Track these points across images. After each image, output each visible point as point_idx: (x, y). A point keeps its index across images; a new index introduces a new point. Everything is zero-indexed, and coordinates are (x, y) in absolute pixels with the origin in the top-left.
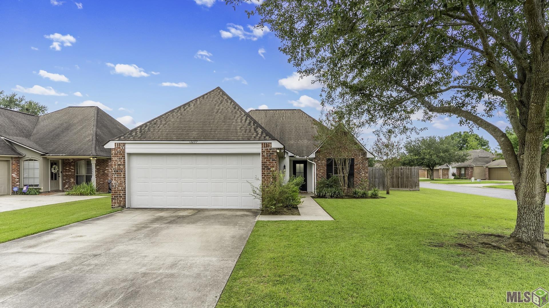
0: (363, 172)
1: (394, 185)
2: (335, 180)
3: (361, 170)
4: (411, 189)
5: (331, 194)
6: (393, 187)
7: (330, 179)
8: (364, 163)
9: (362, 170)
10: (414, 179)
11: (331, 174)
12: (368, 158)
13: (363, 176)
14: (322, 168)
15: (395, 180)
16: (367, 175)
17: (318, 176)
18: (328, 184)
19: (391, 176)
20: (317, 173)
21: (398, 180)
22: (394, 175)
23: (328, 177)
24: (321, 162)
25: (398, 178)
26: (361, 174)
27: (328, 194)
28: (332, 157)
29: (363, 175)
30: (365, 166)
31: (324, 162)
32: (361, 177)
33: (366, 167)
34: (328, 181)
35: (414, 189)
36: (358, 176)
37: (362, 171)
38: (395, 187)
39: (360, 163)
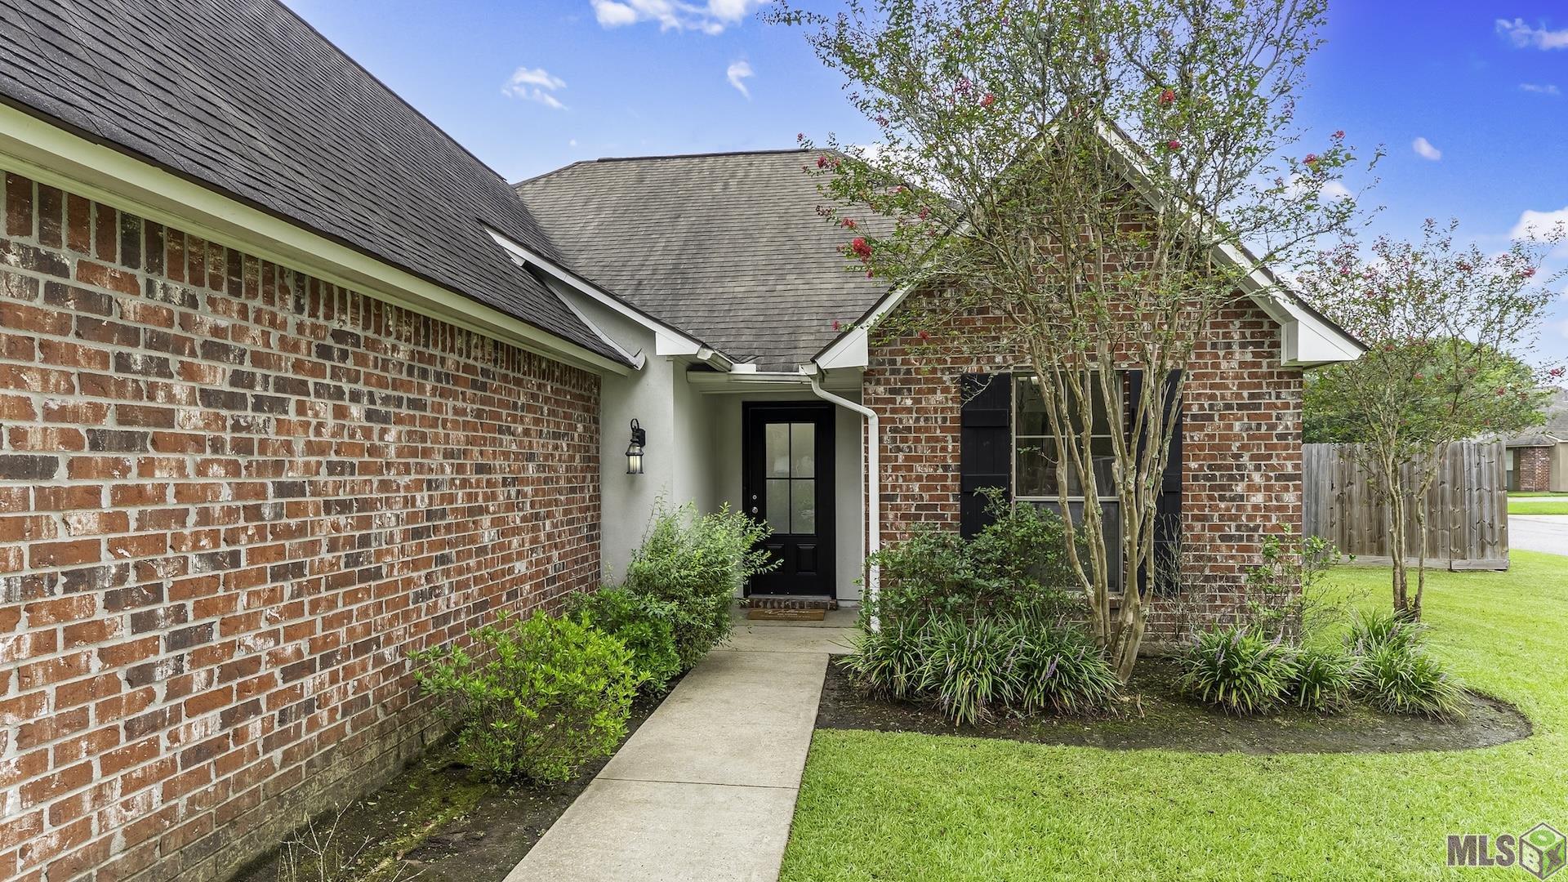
0: (1257, 478)
1: (1356, 541)
2: (1025, 545)
3: (1237, 457)
4: (1457, 563)
5: (995, 687)
6: (1348, 547)
7: (985, 539)
8: (1270, 406)
9: (1245, 459)
10: (1475, 506)
11: (994, 492)
12: (1297, 372)
13: (1256, 507)
14: (923, 449)
15: (1358, 511)
16: (1290, 498)
17: (896, 508)
18: (962, 587)
19: (1336, 492)
20: (889, 482)
21: (1381, 511)
22: (1355, 488)
23: (973, 518)
24: (917, 401)
25: (1380, 500)
26: (1240, 488)
27: (963, 684)
28: (997, 363)
29: (1258, 498)
30: (1272, 427)
31: (943, 402)
32: (1236, 518)
33: (1281, 437)
34: (968, 550)
35: (1473, 561)
36: (1212, 508)
37: (1250, 465)
38: (1362, 552)
39: (1228, 407)
